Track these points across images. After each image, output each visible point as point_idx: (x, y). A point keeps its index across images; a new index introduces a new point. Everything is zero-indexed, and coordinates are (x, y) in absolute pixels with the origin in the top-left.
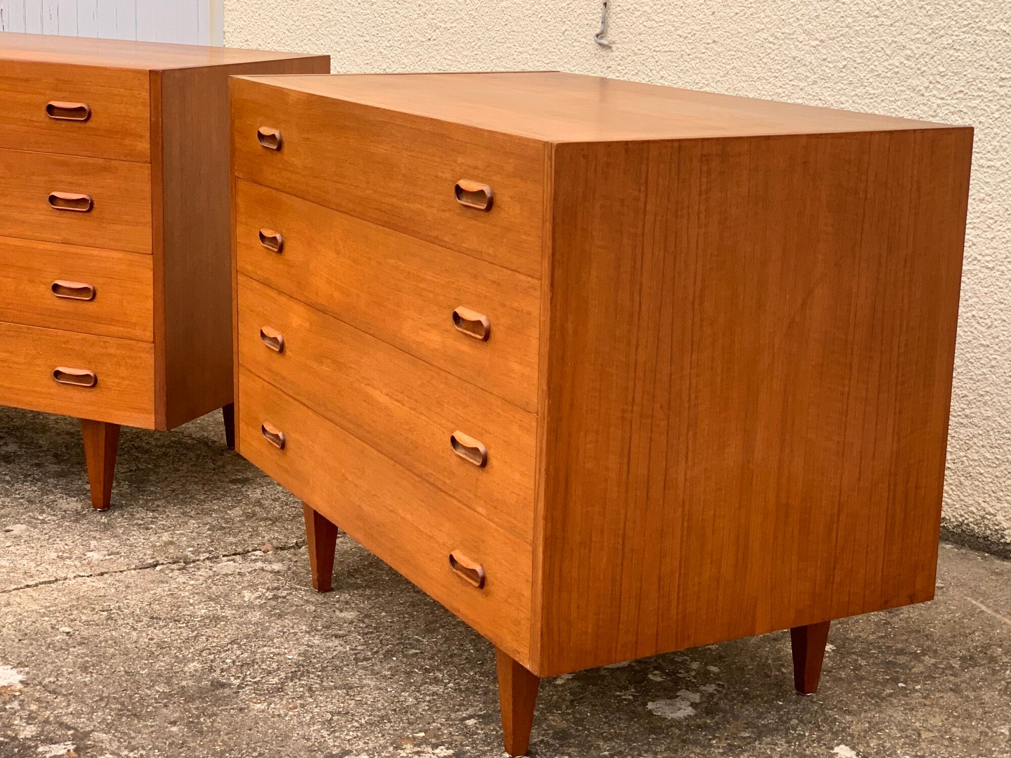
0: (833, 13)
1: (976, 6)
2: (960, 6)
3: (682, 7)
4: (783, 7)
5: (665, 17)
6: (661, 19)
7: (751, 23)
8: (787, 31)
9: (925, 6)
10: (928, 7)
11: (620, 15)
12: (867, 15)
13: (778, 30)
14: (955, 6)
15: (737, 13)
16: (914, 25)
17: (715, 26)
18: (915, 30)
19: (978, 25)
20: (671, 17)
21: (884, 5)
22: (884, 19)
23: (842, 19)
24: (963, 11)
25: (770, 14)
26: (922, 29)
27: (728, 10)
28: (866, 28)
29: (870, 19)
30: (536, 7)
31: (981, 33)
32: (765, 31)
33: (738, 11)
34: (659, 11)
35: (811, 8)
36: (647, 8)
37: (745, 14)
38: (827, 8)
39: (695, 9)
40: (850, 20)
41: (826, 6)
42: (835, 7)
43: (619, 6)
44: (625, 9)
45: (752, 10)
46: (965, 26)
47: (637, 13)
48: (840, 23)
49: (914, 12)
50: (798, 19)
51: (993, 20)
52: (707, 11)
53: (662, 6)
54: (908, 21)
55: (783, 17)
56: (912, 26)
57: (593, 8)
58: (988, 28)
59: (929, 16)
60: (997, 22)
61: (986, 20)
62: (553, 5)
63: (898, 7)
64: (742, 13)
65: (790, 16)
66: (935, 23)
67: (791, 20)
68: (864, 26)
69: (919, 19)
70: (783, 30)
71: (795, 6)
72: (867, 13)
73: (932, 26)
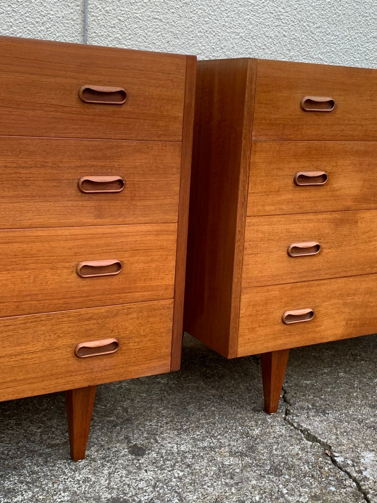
0: (242, 46)
1: (310, 46)
2: (302, 45)
3: (145, 37)
4: (212, 41)
5: (133, 42)
6: (129, 44)
7: (193, 49)
8: (216, 55)
9: (287, 45)
10: (288, 45)
11: (96, 39)
12: (259, 48)
13: (210, 54)
14: (300, 45)
15: (184, 43)
16: (282, 54)
17: (170, 50)
18: (282, 57)
19: (311, 55)
20: (137, 42)
21: (268, 43)
22: (267, 51)
23: (247, 50)
24: (304, 48)
25: (205, 44)
26: (286, 56)
27: (178, 41)
28: (259, 55)
29: (261, 50)
30: (15, 28)
31: (311, 59)
32: (202, 54)
33: (184, 42)
34: (127, 38)
35: (229, 42)
36: (118, 35)
37: (189, 44)
38: (238, 43)
39: (155, 39)
40: (251, 50)
41: (238, 42)
42: (242, 43)
43: (95, 32)
44: (100, 34)
45: (193, 41)
46: (305, 55)
47: (110, 39)
48: (245, 52)
49: (282, 47)
50: (222, 48)
51: (316, 53)
52: (163, 40)
53: (130, 35)
54: (279, 52)
55: (213, 47)
56: (281, 55)
57: (71, 32)
58: (314, 57)
59: (289, 50)
60: (318, 54)
61: (313, 53)
62: (32, 27)
63: (274, 44)
64: (187, 43)
65: (217, 46)
66: (292, 54)
67: (218, 49)
68: (258, 54)
69: (284, 51)
70: (213, 54)
71: (220, 41)
72: (260, 47)
73: (290, 55)
